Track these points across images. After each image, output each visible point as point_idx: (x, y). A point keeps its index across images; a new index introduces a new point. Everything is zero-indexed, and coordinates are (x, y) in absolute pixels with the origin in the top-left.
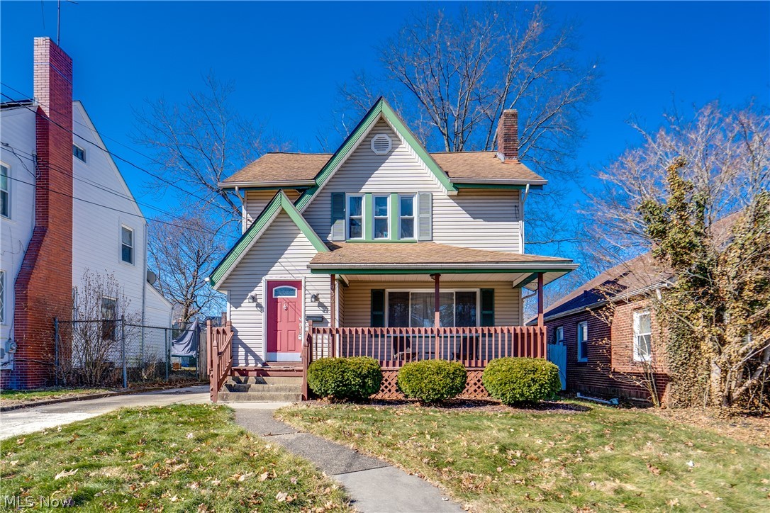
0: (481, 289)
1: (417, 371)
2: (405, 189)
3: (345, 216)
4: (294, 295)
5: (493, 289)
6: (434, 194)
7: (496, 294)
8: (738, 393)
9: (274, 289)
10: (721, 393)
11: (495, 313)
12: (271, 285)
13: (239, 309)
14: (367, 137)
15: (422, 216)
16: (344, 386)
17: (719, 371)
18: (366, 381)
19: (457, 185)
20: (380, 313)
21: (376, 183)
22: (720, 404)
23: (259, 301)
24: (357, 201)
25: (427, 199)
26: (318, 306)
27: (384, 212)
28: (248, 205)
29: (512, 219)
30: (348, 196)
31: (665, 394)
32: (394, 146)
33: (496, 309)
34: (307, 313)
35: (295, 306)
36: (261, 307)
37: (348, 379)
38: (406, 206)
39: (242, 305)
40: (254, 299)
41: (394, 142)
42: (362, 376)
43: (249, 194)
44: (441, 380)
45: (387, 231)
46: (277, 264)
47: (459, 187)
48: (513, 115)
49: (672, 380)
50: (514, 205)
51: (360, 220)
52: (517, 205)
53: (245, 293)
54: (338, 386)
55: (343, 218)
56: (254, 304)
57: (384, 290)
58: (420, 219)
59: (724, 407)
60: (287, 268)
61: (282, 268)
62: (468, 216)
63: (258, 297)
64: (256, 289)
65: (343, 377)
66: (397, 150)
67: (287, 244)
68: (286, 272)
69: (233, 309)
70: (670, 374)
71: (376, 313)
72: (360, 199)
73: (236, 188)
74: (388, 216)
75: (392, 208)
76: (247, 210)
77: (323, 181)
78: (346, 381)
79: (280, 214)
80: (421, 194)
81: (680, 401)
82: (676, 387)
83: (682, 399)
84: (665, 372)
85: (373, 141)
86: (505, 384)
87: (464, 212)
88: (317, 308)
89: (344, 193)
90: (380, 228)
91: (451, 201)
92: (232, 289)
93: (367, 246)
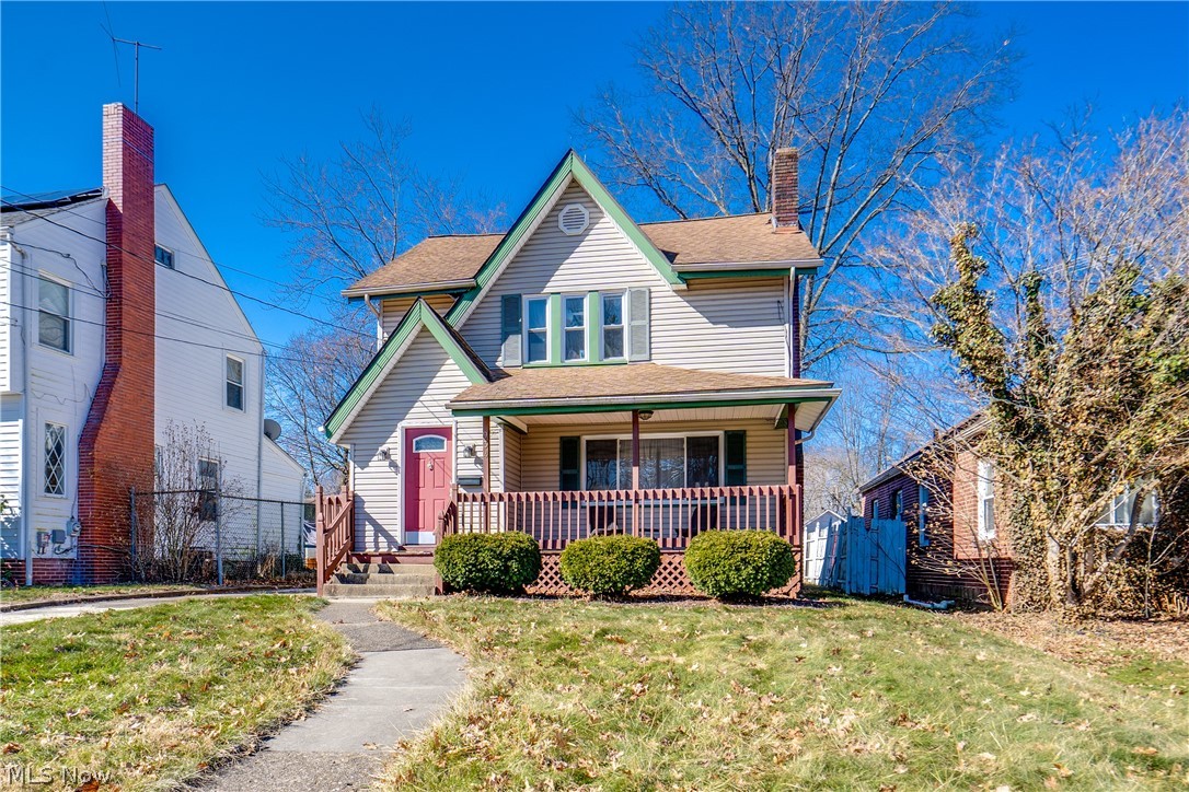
0: (726, 432)
1: (581, 549)
2: (609, 284)
3: (521, 330)
4: (443, 448)
5: (745, 431)
6: (653, 289)
7: (748, 439)
8: (1090, 582)
9: (414, 441)
10: (1061, 583)
11: (748, 468)
12: (410, 434)
13: (366, 470)
14: (553, 210)
15: (635, 323)
16: (479, 571)
17: (1056, 548)
18: (509, 564)
19: (684, 276)
20: (574, 472)
21: (570, 276)
22: (1062, 601)
23: (393, 458)
24: (538, 307)
25: (643, 298)
26: (475, 463)
27: (579, 321)
28: (385, 320)
29: (772, 322)
30: (526, 299)
31: (1010, 590)
32: (592, 221)
33: (748, 462)
34: (460, 473)
35: (442, 463)
36: (396, 466)
37: (484, 562)
38: (611, 312)
39: (370, 464)
40: (386, 455)
41: (592, 215)
42: (504, 557)
43: (386, 304)
44: (613, 563)
45: (583, 349)
46: (417, 405)
47: (687, 277)
48: (790, 157)
49: (1019, 568)
50: (776, 299)
51: (545, 333)
52: (781, 299)
53: (374, 447)
54: (470, 572)
55: (519, 332)
56: (387, 463)
57: (579, 438)
58: (633, 330)
59: (1068, 605)
60: (432, 409)
61: (425, 410)
62: (705, 320)
63: (391, 452)
64: (389, 440)
65: (477, 558)
66: (597, 226)
67: (431, 374)
68: (431, 415)
69: (358, 470)
70: (1016, 558)
71: (568, 472)
72: (544, 303)
73: (366, 296)
74: (585, 326)
75: (590, 312)
76: (383, 328)
77: (488, 280)
78: (480, 564)
79: (422, 331)
80: (633, 290)
81: (1032, 600)
82: (1026, 578)
83: (1035, 598)
84: (1009, 555)
85: (561, 215)
87: (698, 315)
88: (473, 466)
89: (520, 295)
90: (573, 344)
91: (679, 299)
92: (355, 441)
93: (554, 372)
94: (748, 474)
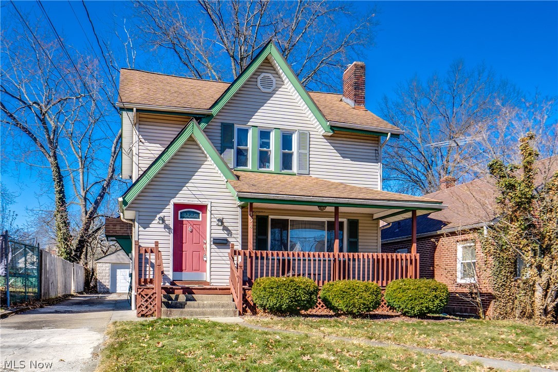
0: (348, 220)
2: (287, 126)
3: (233, 146)
4: (199, 218)
5: (358, 220)
6: (311, 133)
7: (360, 225)
8: (551, 306)
9: (179, 212)
10: (542, 307)
11: (359, 240)
12: (177, 207)
13: (147, 229)
14: (254, 74)
15: (301, 151)
17: (541, 290)
18: (312, 297)
19: (332, 128)
20: (264, 237)
21: (262, 118)
22: (540, 315)
23: (167, 222)
24: (244, 133)
25: (305, 137)
26: (223, 230)
27: (267, 145)
28: (140, 126)
29: (370, 161)
30: (236, 126)
31: (489, 309)
32: (278, 86)
33: (360, 237)
34: (213, 235)
35: (200, 230)
36: (169, 228)
37: (299, 296)
38: (286, 141)
39: (151, 226)
40: (163, 220)
41: (277, 82)
42: (310, 293)
43: (141, 115)
45: (269, 163)
46: (184, 188)
47: (335, 129)
48: (362, 67)
49: (495, 298)
50: (375, 148)
51: (247, 150)
52: (377, 149)
53: (154, 214)
54: (292, 301)
55: (232, 147)
56: (163, 226)
57: (268, 216)
58: (300, 155)
59: (543, 317)
60: (194, 193)
61: (189, 192)
62: (338, 155)
63: (166, 218)
64: (164, 211)
65: (296, 294)
66: (280, 90)
67: (194, 170)
68: (193, 196)
69: (141, 229)
70: (494, 293)
71: (261, 237)
72: (246, 131)
73: (135, 109)
74: (271, 149)
75: (274, 140)
76: (139, 131)
77: (215, 111)
78: (297, 297)
79: (188, 140)
80: (301, 132)
81: (500, 314)
82: (498, 303)
83: (501, 312)
84: (490, 291)
85: (259, 78)
86: (415, 299)
87: (335, 151)
88: (222, 232)
89: (233, 124)
90: (264, 159)
91: (325, 141)
92: (140, 210)
93: (253, 175)
94: (360, 244)
